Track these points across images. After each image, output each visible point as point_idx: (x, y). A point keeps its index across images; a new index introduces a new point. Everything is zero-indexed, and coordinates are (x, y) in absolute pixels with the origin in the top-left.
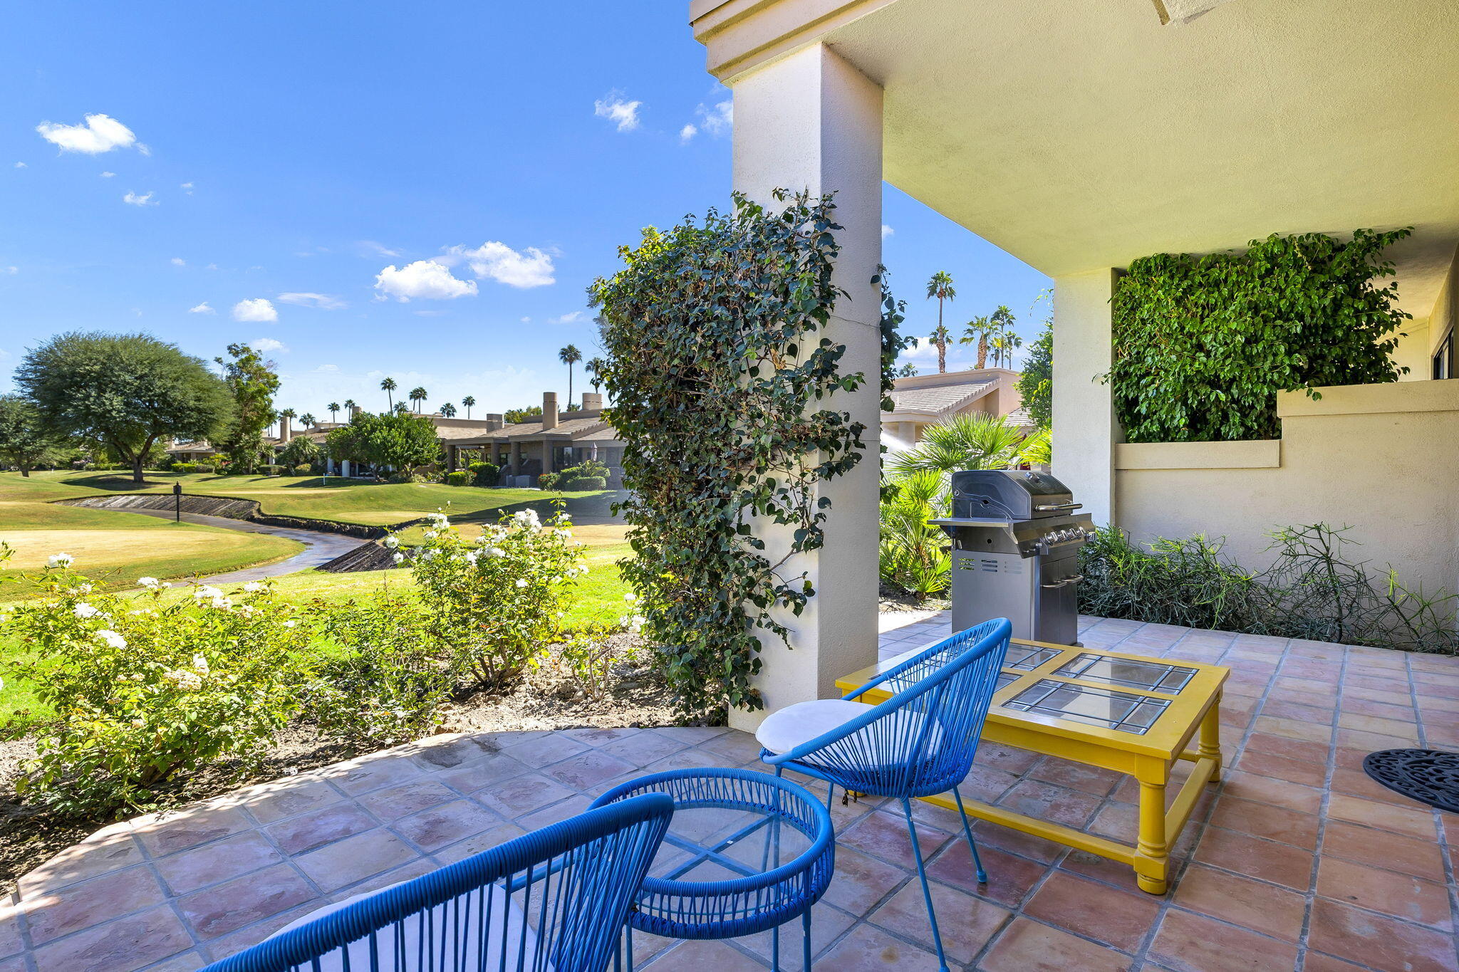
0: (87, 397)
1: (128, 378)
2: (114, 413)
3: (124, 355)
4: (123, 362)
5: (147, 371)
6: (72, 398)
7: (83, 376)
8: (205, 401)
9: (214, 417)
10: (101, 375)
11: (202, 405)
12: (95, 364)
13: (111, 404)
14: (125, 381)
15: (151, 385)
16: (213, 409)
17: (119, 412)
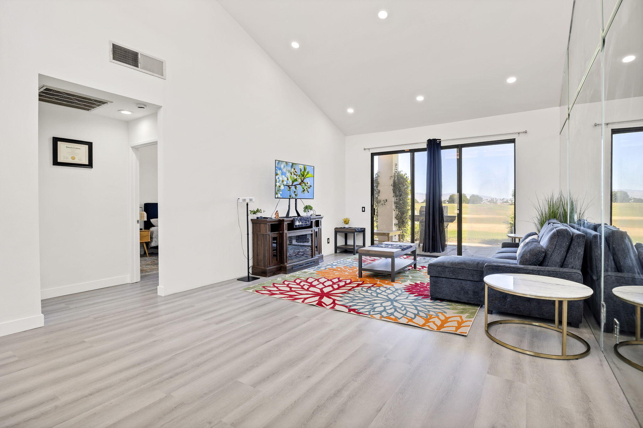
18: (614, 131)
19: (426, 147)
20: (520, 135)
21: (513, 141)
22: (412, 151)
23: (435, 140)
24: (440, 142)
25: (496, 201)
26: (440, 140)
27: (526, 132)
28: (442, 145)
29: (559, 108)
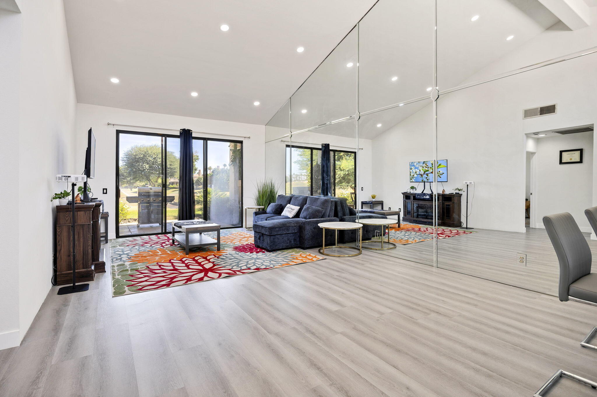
0: (139, 165)
1: (150, 159)
2: (146, 170)
3: (150, 152)
4: (149, 154)
5: (155, 156)
6: (135, 166)
7: (138, 159)
8: (173, 165)
9: (175, 171)
10: (143, 158)
11: (172, 167)
12: (142, 155)
13: (145, 167)
14: (149, 160)
15: (157, 161)
16: (175, 168)
17: (147, 170)
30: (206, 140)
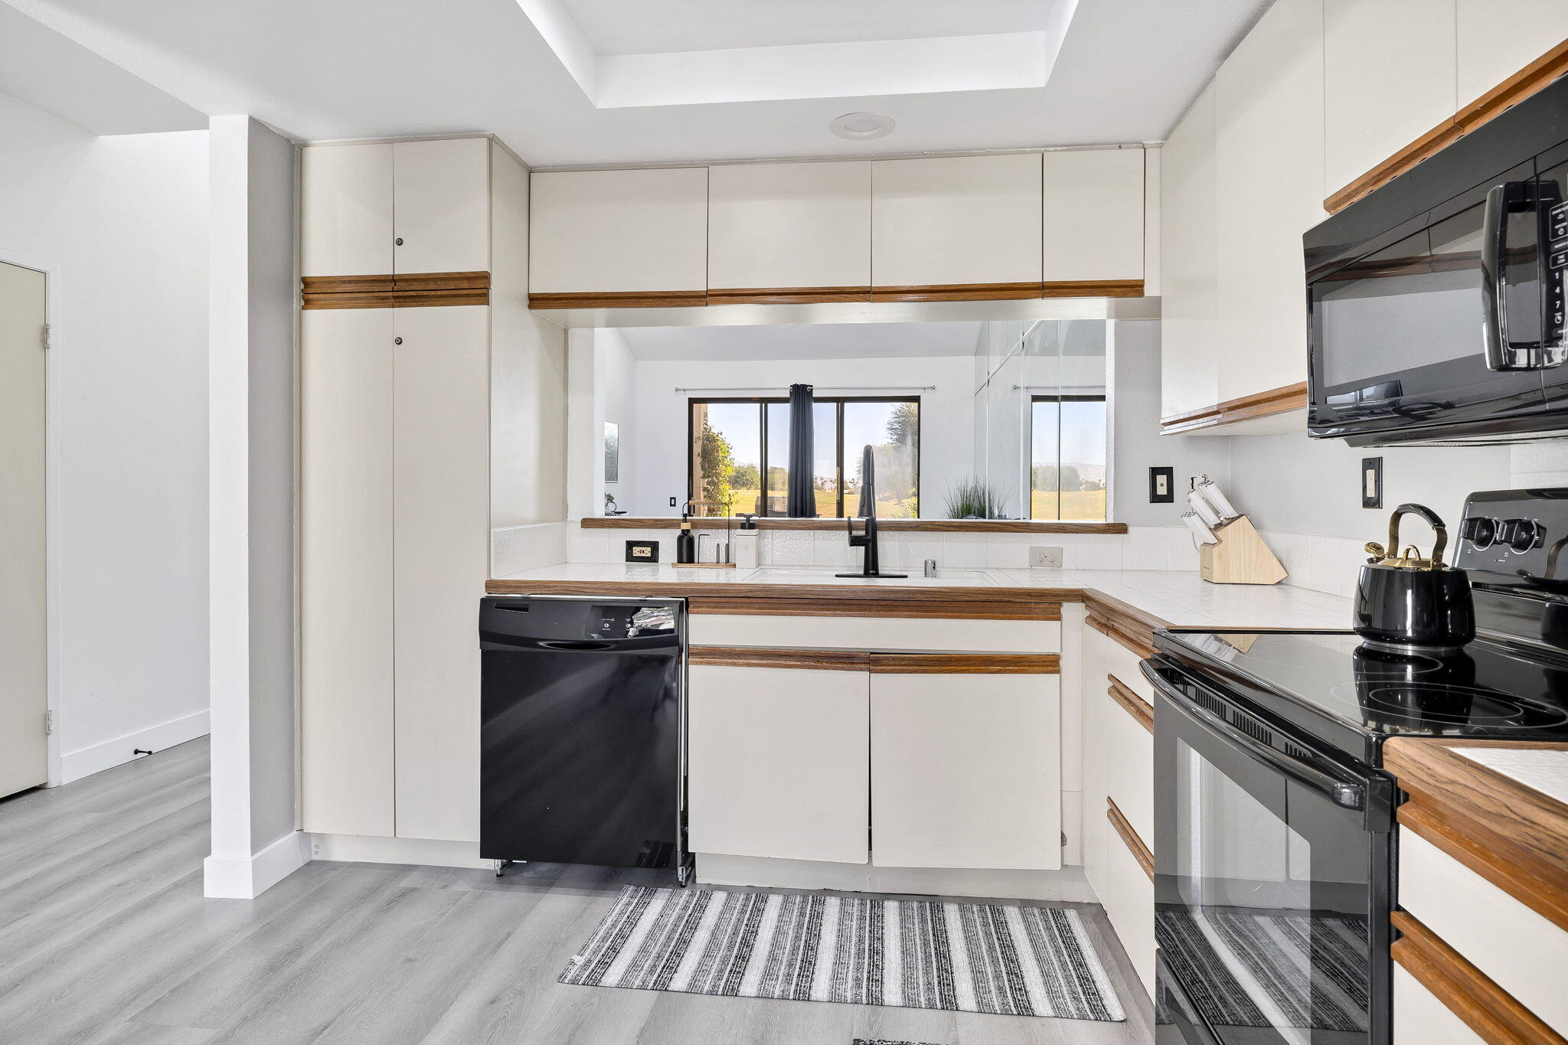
18: (1035, 399)
19: (788, 396)
20: (926, 391)
21: (916, 399)
22: (764, 401)
23: (804, 386)
24: (812, 390)
25: (823, 484)
26: (812, 386)
27: (933, 388)
28: (814, 395)
29: (973, 357)
30: (840, 401)
